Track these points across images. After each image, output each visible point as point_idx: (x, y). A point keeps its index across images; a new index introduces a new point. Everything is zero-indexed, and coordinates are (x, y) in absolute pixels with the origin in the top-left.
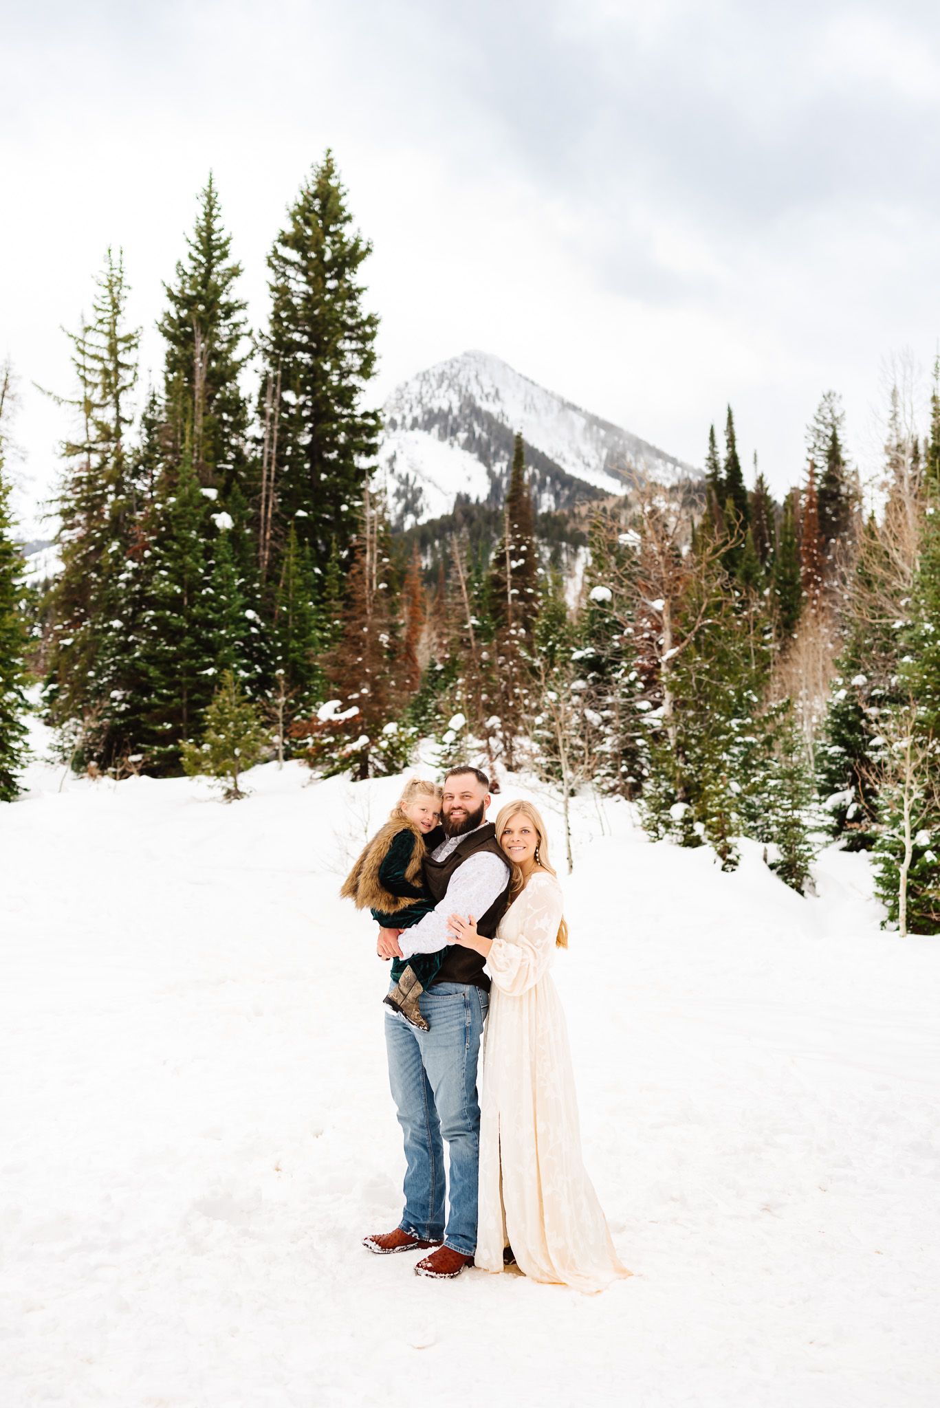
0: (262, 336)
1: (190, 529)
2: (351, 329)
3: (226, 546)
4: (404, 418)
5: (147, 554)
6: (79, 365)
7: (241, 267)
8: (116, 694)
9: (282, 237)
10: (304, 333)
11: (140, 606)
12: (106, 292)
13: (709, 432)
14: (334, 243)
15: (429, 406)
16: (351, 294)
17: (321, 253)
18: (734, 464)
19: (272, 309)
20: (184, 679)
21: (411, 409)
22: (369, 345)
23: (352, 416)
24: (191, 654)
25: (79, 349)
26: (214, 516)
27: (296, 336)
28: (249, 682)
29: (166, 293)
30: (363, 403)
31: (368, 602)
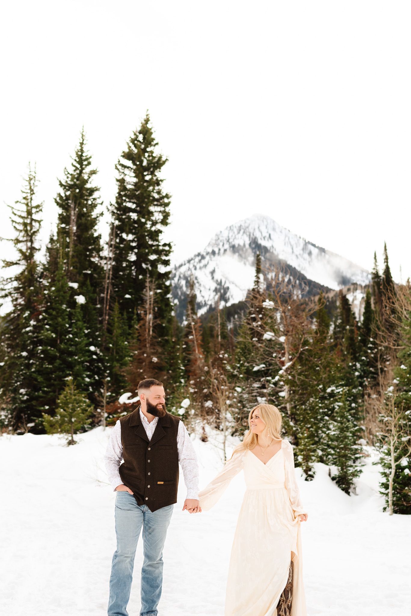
0: (111, 205)
1: (62, 304)
2: (157, 200)
3: (79, 313)
4: (219, 250)
5: (41, 317)
6: (13, 221)
7: (98, 170)
8: (22, 391)
9: (123, 154)
10: (134, 203)
11: (37, 344)
12: (27, 183)
13: (374, 254)
14: (149, 156)
15: (233, 243)
16: (158, 183)
17: (142, 162)
18: (387, 271)
19: (118, 191)
20: (56, 383)
21: (223, 245)
22: (167, 209)
23: (158, 246)
24: (59, 369)
25: (13, 213)
26: (76, 297)
27: (130, 205)
28: (90, 384)
29: (59, 183)
30: (163, 239)
31: (147, 341)
